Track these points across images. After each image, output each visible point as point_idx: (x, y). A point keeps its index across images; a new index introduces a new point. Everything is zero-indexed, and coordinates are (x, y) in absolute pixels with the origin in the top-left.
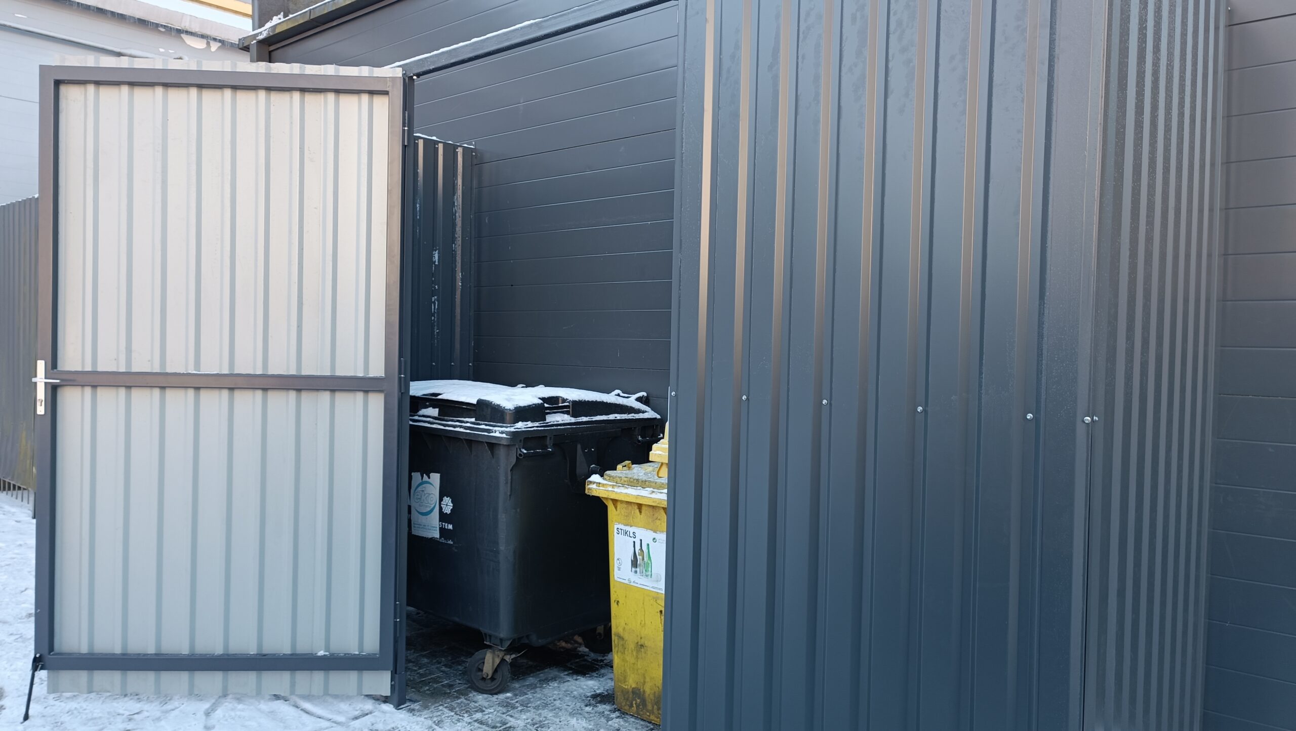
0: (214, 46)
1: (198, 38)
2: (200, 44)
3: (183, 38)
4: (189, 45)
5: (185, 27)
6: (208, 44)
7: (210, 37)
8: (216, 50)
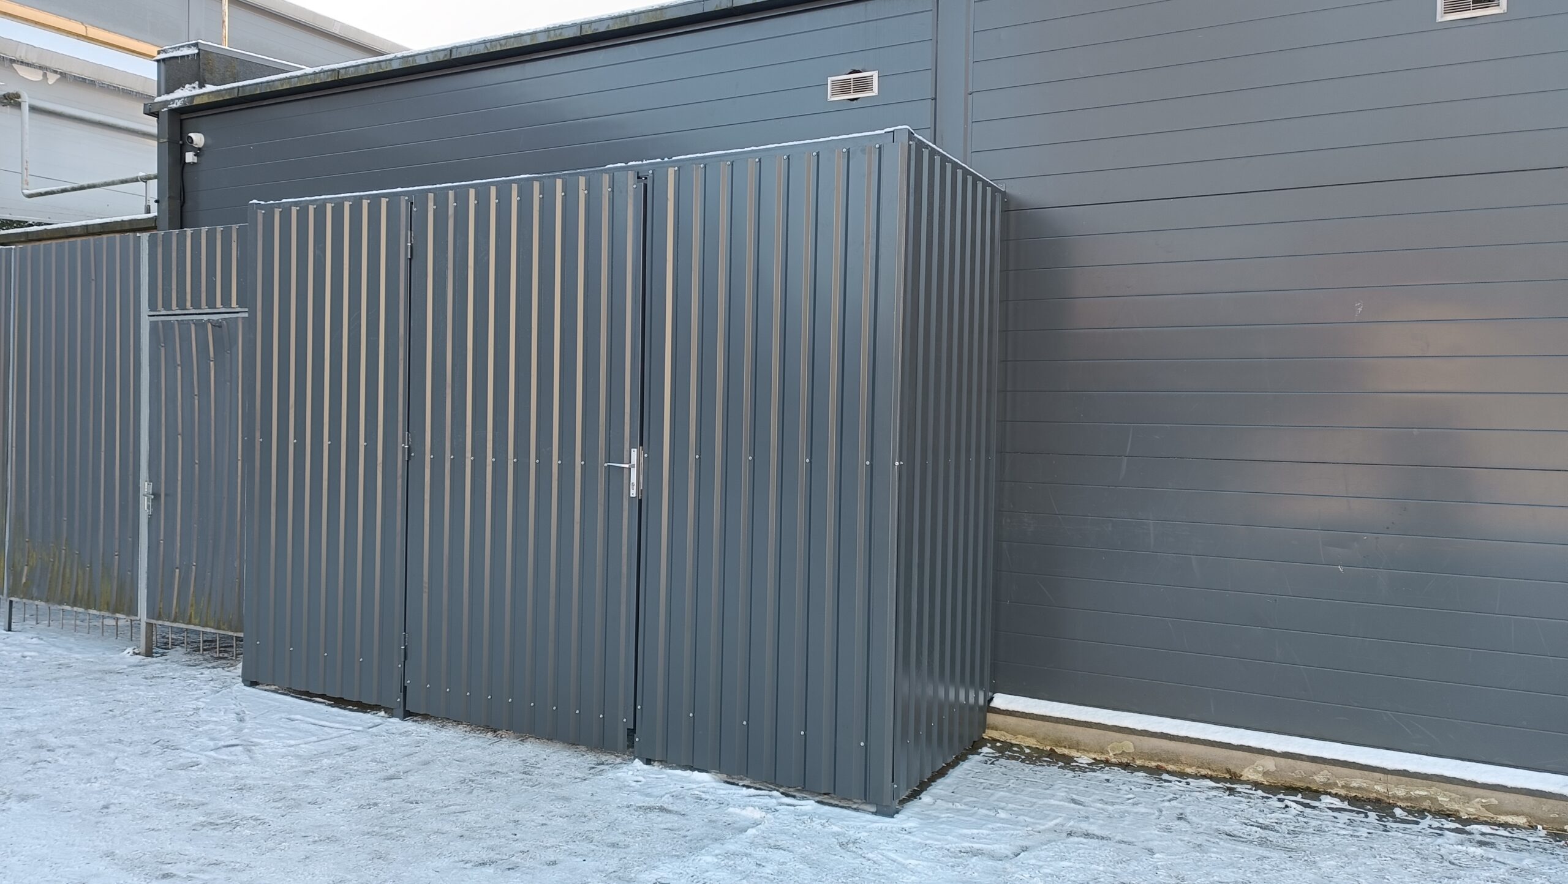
0: (52, 78)
1: (36, 70)
2: (35, 76)
3: (16, 68)
4: (23, 77)
5: (20, 57)
6: (45, 75)
7: (50, 69)
8: (55, 82)
